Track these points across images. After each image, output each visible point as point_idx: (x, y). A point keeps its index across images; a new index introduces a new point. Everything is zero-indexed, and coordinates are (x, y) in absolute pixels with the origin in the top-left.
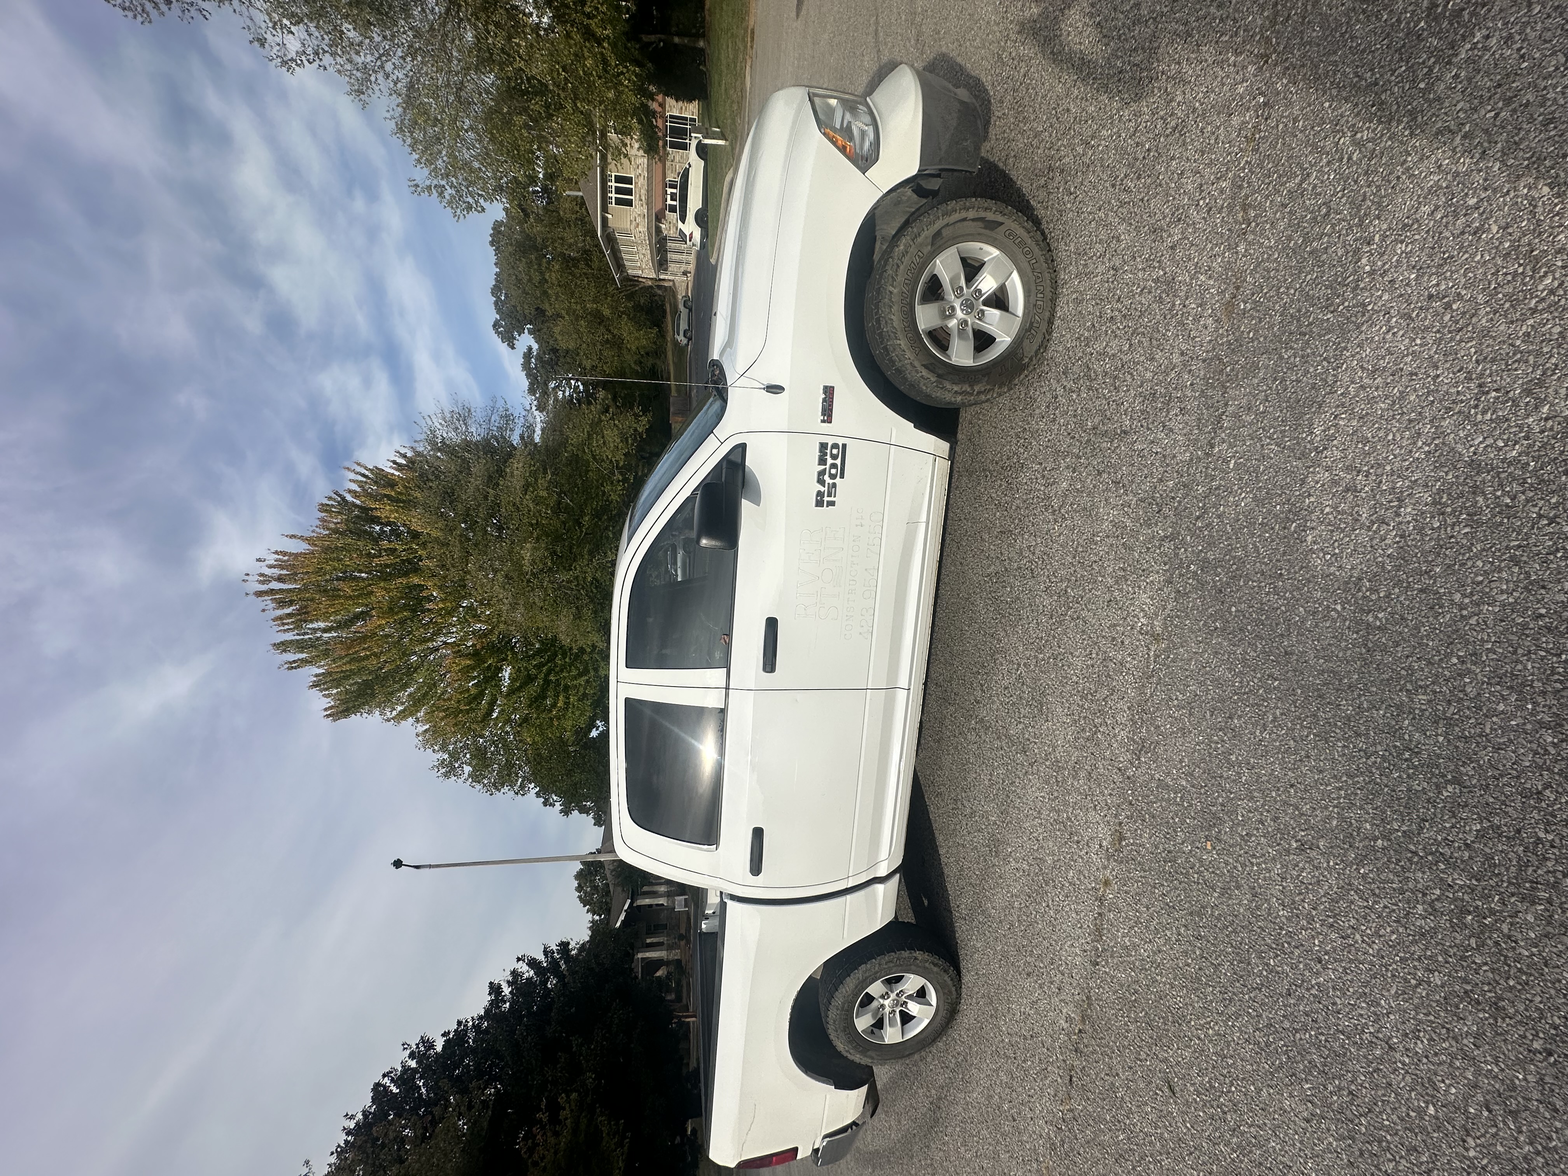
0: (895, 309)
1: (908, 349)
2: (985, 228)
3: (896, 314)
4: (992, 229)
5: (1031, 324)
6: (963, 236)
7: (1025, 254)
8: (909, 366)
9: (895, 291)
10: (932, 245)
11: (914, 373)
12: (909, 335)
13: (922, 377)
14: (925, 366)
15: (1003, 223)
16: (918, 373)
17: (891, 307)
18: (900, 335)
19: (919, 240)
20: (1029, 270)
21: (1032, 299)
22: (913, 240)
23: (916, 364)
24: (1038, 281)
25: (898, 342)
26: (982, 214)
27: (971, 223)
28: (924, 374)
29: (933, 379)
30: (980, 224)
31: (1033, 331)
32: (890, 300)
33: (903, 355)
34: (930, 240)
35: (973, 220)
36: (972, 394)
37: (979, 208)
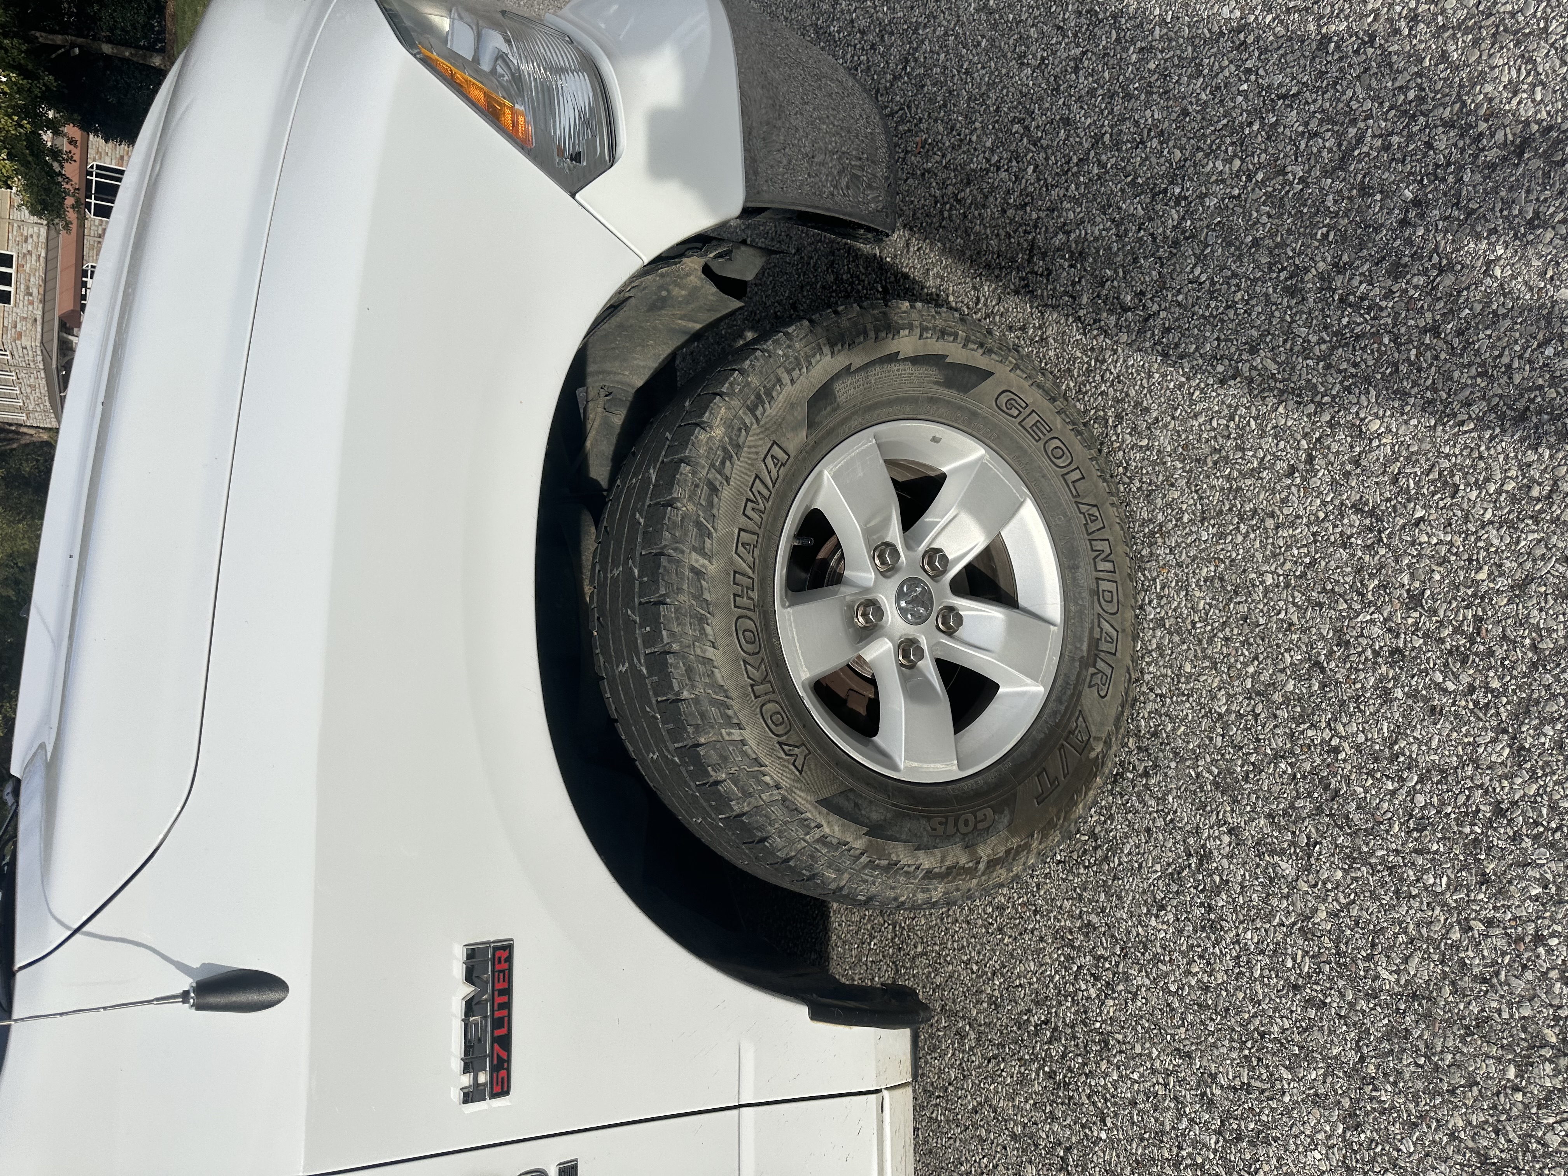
0: (716, 626)
1: (772, 753)
2: (948, 383)
3: (721, 642)
4: (965, 389)
5: (1095, 644)
6: (890, 403)
7: (1053, 457)
8: (777, 812)
9: (712, 568)
10: (811, 425)
11: (795, 832)
12: (770, 707)
13: (823, 840)
14: (825, 803)
15: (990, 374)
16: (808, 829)
17: (702, 620)
18: (739, 710)
19: (771, 411)
20: (1065, 497)
21: (1086, 576)
22: (752, 410)
23: (802, 799)
24: (1093, 527)
25: (736, 734)
26: (936, 346)
27: (908, 368)
28: (827, 829)
29: (858, 843)
30: (932, 373)
31: (1100, 665)
32: (698, 597)
33: (758, 776)
34: (801, 412)
35: (916, 360)
36: (971, 872)
37: (924, 329)
